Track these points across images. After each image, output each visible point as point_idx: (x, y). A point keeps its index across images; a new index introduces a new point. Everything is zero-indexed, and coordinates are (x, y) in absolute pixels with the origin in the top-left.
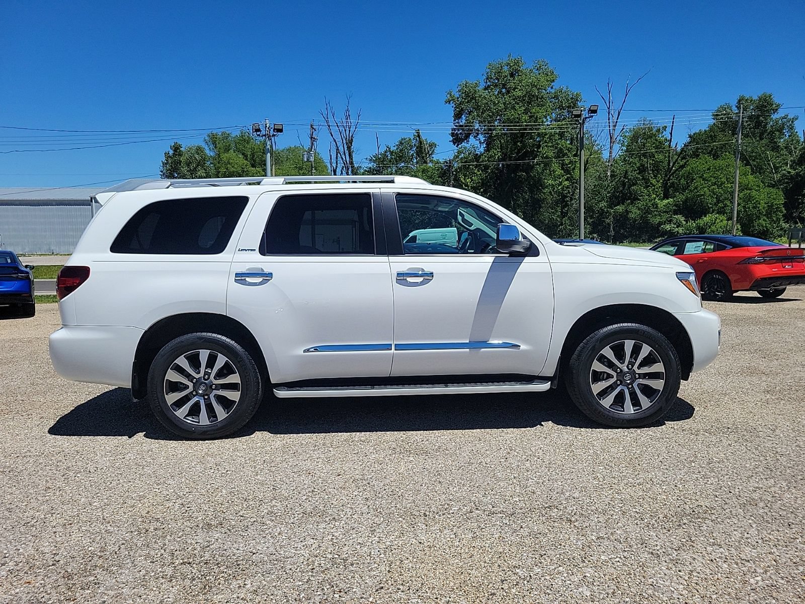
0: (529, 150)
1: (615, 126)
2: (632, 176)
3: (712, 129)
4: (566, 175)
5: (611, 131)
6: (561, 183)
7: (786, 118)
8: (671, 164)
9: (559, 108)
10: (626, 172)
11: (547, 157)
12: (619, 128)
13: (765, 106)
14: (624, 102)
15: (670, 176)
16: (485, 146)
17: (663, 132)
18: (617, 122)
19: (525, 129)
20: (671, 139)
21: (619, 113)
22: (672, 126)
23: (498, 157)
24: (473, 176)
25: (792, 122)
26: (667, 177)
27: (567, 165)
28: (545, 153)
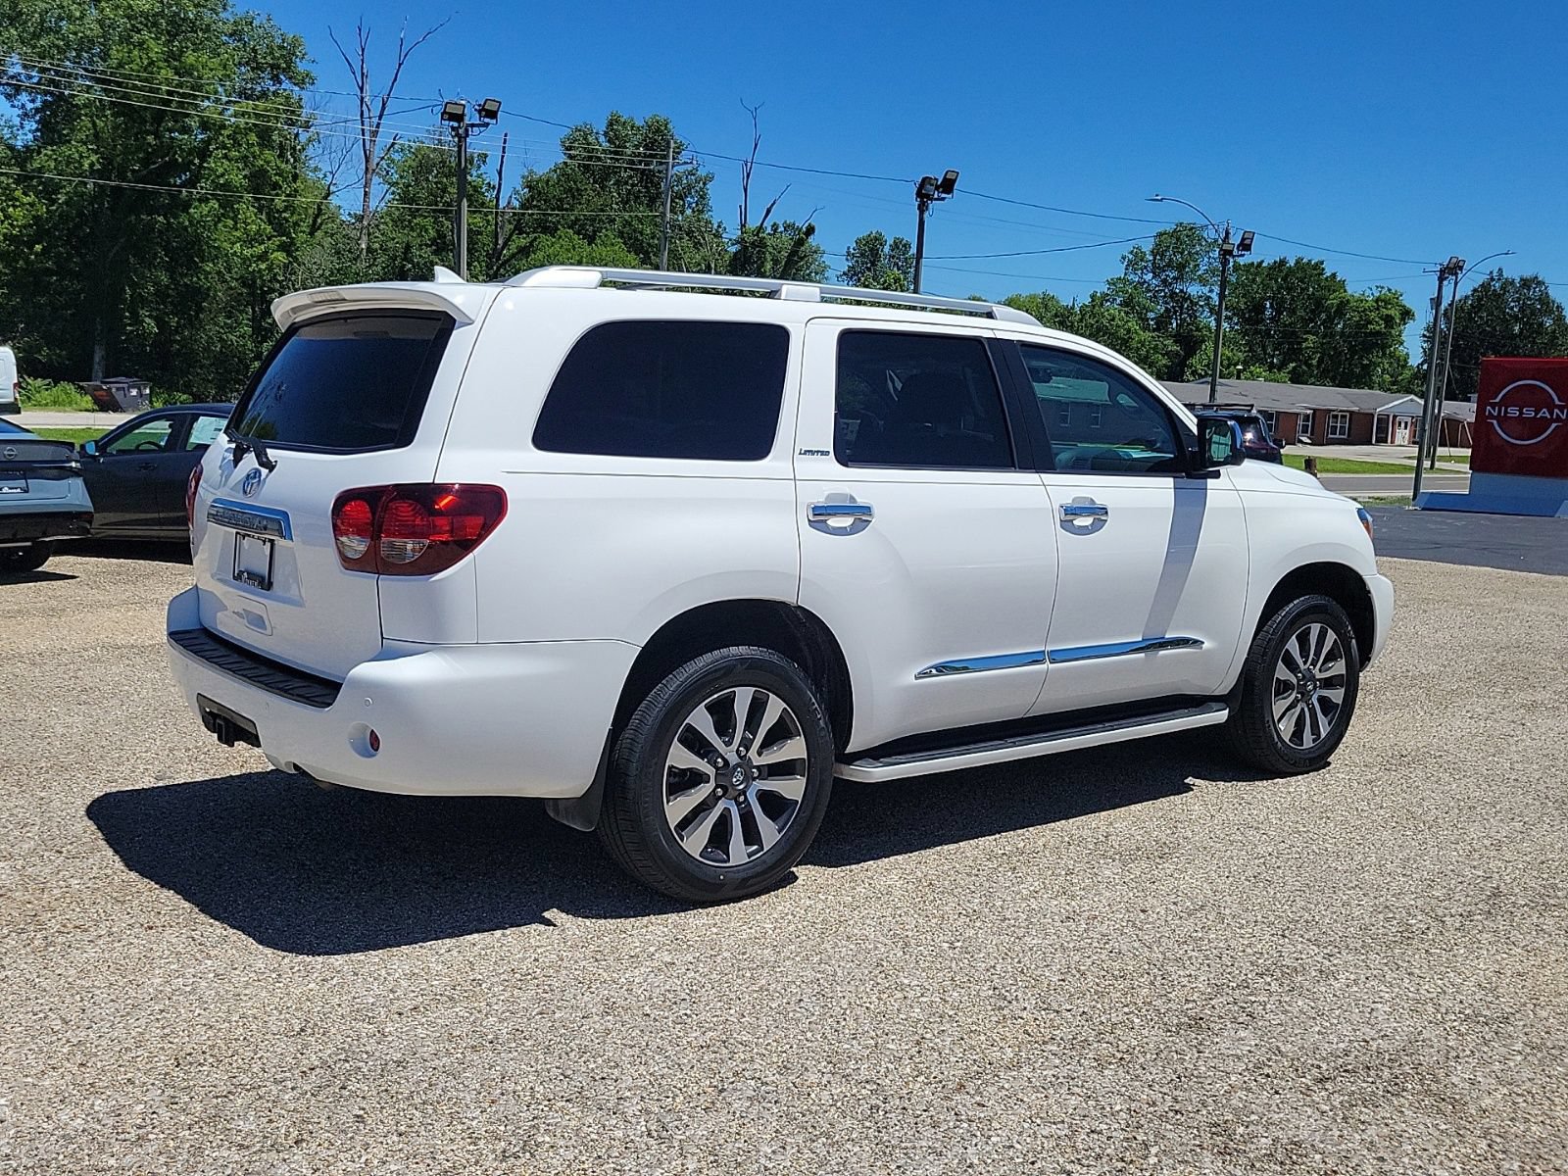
0: (180, 160)
1: (375, 134)
2: (420, 256)
3: (563, 172)
4: (276, 237)
5: (368, 143)
6: (263, 257)
7: (694, 175)
8: (500, 242)
9: (247, 63)
10: (408, 247)
11: (226, 186)
12: (385, 140)
13: (657, 141)
14: (395, 80)
15: (498, 269)
16: (35, 126)
17: (479, 167)
18: (379, 124)
19: (168, 103)
20: (500, 185)
21: (384, 104)
22: (503, 157)
23: (92, 165)
24: (8, 206)
25: (704, 184)
26: (492, 268)
27: (278, 211)
28: (223, 175)
